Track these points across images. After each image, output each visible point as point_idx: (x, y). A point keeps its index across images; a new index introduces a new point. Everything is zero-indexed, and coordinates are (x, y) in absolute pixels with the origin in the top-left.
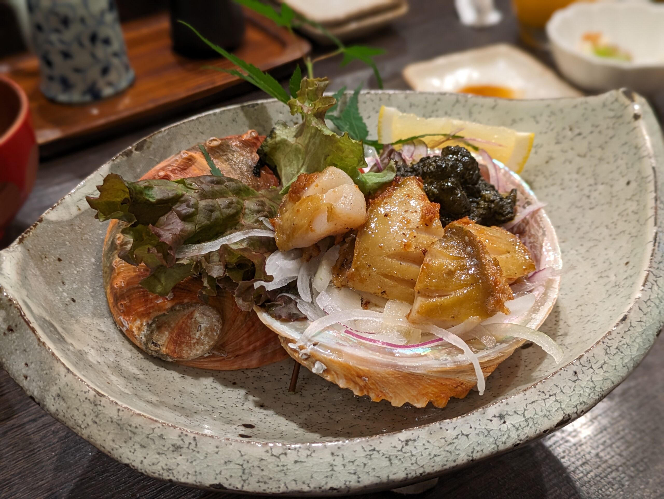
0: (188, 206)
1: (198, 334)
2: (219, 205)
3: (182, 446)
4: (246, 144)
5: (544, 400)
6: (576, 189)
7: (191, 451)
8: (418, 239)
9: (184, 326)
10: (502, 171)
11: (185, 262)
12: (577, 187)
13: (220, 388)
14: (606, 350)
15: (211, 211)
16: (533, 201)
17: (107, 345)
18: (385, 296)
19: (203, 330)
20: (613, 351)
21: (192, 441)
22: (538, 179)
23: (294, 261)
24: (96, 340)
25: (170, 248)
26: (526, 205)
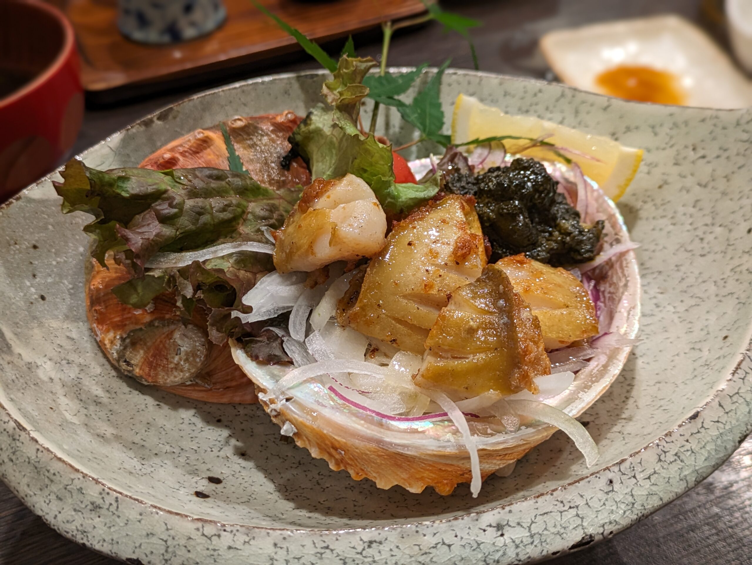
0: (171, 206)
1: (177, 358)
2: (212, 208)
3: (101, 506)
4: (279, 127)
5: (561, 512)
6: (689, 227)
7: (111, 513)
8: (444, 279)
9: (161, 346)
10: (595, 194)
11: (157, 274)
12: (691, 224)
13: (199, 423)
14: (660, 456)
15: (200, 214)
16: (623, 239)
17: (72, 357)
18: (395, 345)
19: (183, 354)
20: (670, 457)
21: (113, 502)
22: (646, 206)
23: (293, 288)
24: (60, 350)
25: (138, 256)
26: (614, 243)
